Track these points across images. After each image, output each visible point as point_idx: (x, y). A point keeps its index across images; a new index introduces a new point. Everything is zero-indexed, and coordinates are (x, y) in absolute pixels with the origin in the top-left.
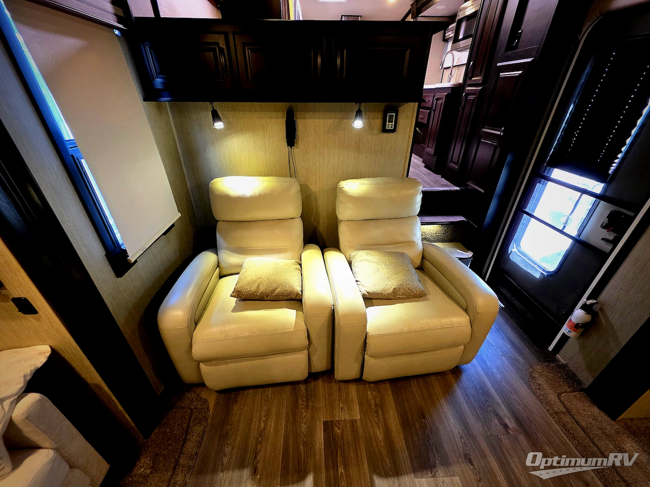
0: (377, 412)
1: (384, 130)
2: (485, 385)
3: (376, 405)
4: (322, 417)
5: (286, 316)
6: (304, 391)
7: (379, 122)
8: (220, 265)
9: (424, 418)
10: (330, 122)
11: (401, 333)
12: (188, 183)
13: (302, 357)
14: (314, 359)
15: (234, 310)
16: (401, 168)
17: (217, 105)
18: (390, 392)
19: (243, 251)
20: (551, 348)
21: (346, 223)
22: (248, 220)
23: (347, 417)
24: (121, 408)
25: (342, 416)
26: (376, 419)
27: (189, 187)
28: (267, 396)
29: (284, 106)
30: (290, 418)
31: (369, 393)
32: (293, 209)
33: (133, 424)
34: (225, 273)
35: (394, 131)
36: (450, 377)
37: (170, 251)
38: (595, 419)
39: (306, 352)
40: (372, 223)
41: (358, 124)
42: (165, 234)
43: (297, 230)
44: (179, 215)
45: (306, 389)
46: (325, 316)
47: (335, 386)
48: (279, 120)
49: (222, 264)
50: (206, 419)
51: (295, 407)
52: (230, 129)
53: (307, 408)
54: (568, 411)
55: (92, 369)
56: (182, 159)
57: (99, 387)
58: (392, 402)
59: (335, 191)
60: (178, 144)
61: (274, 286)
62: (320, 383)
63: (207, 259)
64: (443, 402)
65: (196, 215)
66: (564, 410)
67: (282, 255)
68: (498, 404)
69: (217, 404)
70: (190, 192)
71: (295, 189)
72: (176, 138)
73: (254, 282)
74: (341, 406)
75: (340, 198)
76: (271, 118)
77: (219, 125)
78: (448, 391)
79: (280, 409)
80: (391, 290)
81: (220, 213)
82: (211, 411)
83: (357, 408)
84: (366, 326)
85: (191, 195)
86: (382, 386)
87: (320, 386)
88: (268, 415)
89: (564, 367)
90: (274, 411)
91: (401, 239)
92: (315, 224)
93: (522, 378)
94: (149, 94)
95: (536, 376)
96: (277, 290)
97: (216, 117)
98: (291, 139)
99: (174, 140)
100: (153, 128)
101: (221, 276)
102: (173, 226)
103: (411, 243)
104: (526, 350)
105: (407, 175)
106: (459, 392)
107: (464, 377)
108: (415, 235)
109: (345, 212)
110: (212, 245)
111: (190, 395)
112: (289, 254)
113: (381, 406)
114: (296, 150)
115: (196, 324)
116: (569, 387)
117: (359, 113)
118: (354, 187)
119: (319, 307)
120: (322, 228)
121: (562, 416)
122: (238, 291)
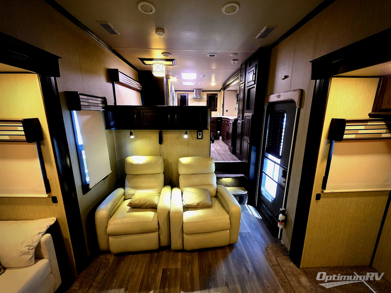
0: (189, 265)
1: (198, 138)
2: (243, 253)
3: (189, 262)
4: (163, 267)
5: (150, 215)
6: (156, 256)
7: (196, 135)
8: (125, 194)
9: (211, 267)
10: (176, 135)
11: (198, 222)
12: (117, 159)
13: (155, 235)
14: (161, 237)
15: (128, 212)
16: (207, 153)
17: (132, 131)
18: (197, 256)
19: (136, 188)
20: (279, 238)
21: (182, 175)
22: (140, 174)
23: (174, 267)
24: (73, 253)
25: (172, 266)
26: (188, 268)
27: (117, 160)
28: (138, 258)
29: (158, 131)
30: (147, 267)
31: (187, 257)
32: (160, 169)
33: (75, 265)
34: (127, 198)
35: (202, 138)
36: (228, 250)
37: (104, 187)
38: (290, 267)
39: (157, 232)
40: (194, 176)
41: (186, 136)
42: (103, 179)
43: (161, 178)
44: (111, 171)
45: (157, 255)
46: (166, 214)
47: (171, 253)
48: (156, 135)
49: (126, 194)
50: (108, 267)
51: (150, 263)
52: (137, 138)
53: (156, 263)
54: (279, 264)
55: (68, 232)
56: (116, 149)
57: (67, 240)
58: (197, 261)
59: (177, 162)
60: (115, 143)
61: (146, 201)
62: (165, 252)
63: (120, 191)
64: (221, 261)
65: (118, 173)
66: (277, 264)
67: (153, 190)
68: (247, 262)
69: (113, 262)
70: (117, 162)
71: (161, 161)
72: (115, 141)
73: (138, 200)
74: (173, 262)
75: (180, 165)
76: (153, 134)
77: (132, 137)
78: (225, 257)
79: (143, 263)
80: (196, 204)
81: (128, 171)
82: (110, 264)
83: (180, 263)
84: (182, 218)
85: (117, 164)
86: (194, 254)
87: (165, 254)
88: (137, 266)
89: (282, 245)
90: (140, 265)
91: (206, 183)
92: (171, 177)
93: (262, 251)
94: (108, 127)
95: (268, 249)
96: (147, 203)
97: (131, 134)
98: (161, 141)
99: (114, 142)
100: (107, 138)
101: (125, 200)
102: (108, 176)
103: (211, 185)
104: (267, 238)
105: (210, 156)
106: (230, 257)
107: (234, 250)
108: (213, 181)
109: (182, 171)
110: (123, 186)
111: (102, 257)
112: (156, 190)
113: (191, 262)
114: (162, 146)
115: (111, 218)
116: (282, 254)
117: (186, 133)
118: (185, 160)
119: (164, 210)
120: (174, 179)
121: (275, 267)
122: (130, 203)
